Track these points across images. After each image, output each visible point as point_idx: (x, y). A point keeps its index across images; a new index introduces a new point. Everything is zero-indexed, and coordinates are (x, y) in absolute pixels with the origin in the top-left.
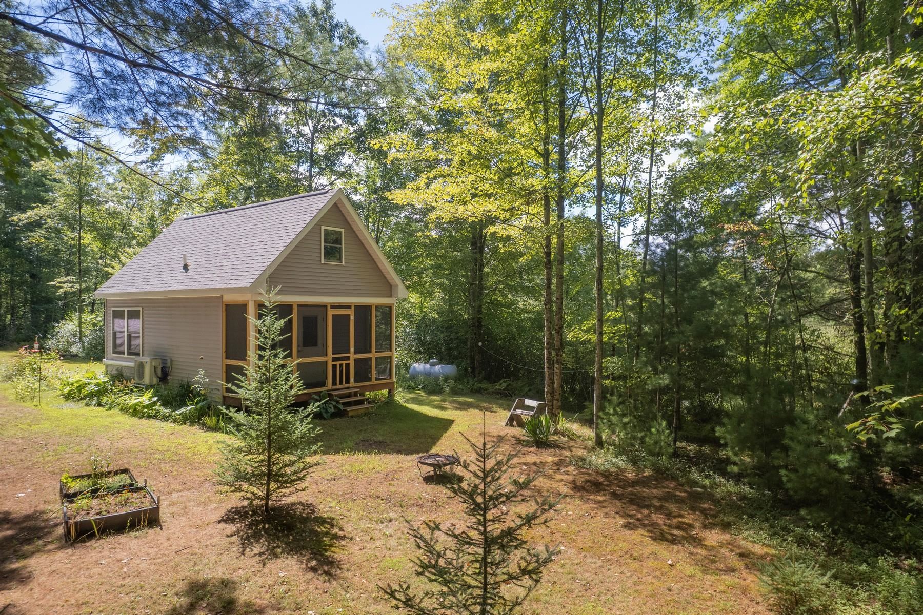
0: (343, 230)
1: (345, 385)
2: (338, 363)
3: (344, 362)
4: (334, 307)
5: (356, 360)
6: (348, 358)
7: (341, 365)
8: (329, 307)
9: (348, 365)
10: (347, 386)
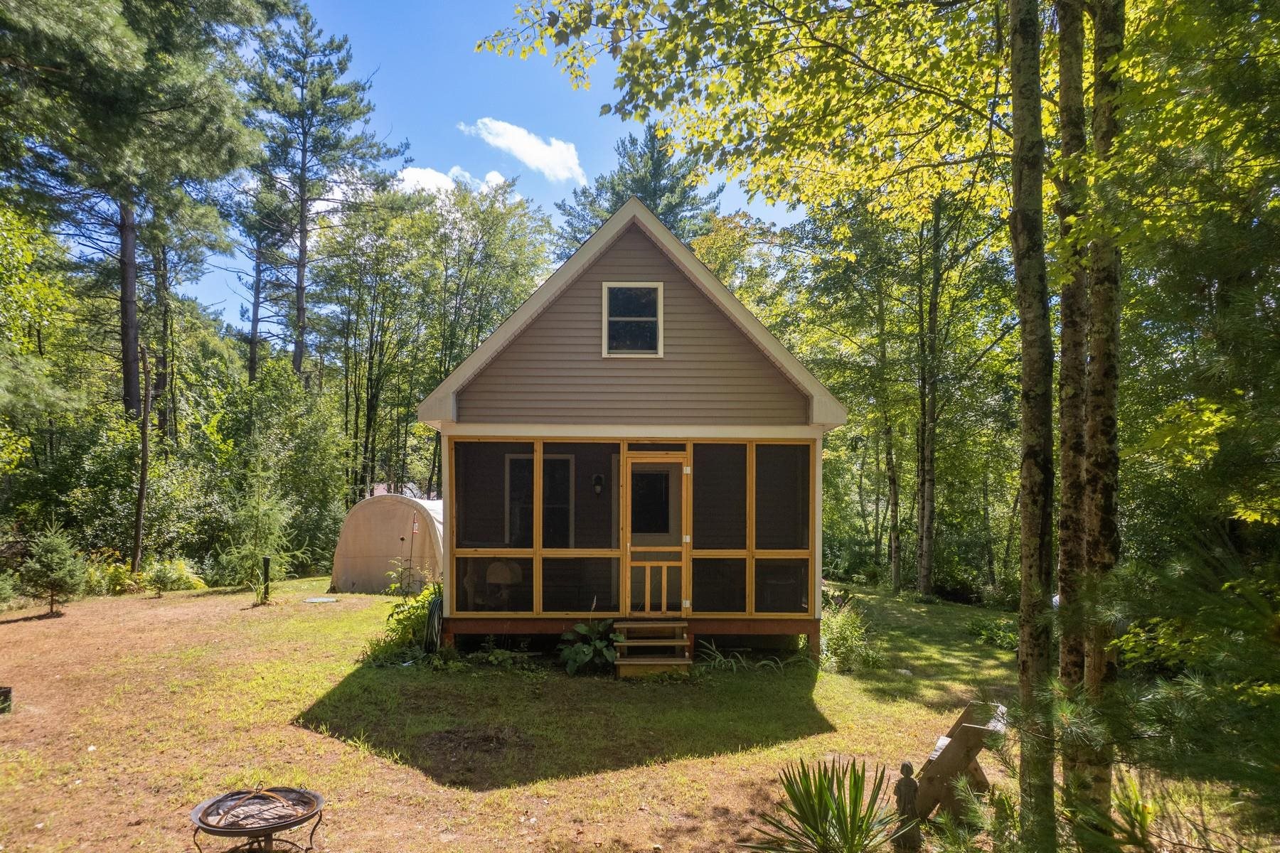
0: (660, 286)
1: (665, 613)
2: (648, 565)
3: (665, 565)
4: (635, 446)
5: (696, 562)
6: (678, 556)
7: (656, 572)
8: (624, 448)
9: (675, 573)
10: (671, 614)
